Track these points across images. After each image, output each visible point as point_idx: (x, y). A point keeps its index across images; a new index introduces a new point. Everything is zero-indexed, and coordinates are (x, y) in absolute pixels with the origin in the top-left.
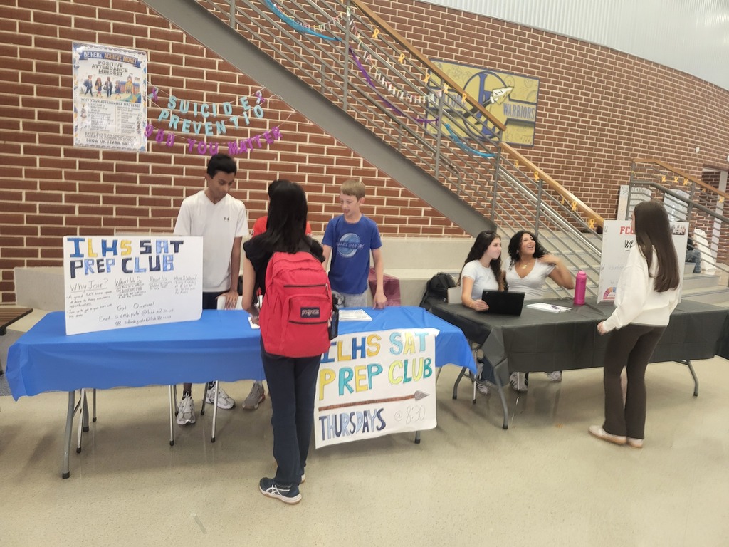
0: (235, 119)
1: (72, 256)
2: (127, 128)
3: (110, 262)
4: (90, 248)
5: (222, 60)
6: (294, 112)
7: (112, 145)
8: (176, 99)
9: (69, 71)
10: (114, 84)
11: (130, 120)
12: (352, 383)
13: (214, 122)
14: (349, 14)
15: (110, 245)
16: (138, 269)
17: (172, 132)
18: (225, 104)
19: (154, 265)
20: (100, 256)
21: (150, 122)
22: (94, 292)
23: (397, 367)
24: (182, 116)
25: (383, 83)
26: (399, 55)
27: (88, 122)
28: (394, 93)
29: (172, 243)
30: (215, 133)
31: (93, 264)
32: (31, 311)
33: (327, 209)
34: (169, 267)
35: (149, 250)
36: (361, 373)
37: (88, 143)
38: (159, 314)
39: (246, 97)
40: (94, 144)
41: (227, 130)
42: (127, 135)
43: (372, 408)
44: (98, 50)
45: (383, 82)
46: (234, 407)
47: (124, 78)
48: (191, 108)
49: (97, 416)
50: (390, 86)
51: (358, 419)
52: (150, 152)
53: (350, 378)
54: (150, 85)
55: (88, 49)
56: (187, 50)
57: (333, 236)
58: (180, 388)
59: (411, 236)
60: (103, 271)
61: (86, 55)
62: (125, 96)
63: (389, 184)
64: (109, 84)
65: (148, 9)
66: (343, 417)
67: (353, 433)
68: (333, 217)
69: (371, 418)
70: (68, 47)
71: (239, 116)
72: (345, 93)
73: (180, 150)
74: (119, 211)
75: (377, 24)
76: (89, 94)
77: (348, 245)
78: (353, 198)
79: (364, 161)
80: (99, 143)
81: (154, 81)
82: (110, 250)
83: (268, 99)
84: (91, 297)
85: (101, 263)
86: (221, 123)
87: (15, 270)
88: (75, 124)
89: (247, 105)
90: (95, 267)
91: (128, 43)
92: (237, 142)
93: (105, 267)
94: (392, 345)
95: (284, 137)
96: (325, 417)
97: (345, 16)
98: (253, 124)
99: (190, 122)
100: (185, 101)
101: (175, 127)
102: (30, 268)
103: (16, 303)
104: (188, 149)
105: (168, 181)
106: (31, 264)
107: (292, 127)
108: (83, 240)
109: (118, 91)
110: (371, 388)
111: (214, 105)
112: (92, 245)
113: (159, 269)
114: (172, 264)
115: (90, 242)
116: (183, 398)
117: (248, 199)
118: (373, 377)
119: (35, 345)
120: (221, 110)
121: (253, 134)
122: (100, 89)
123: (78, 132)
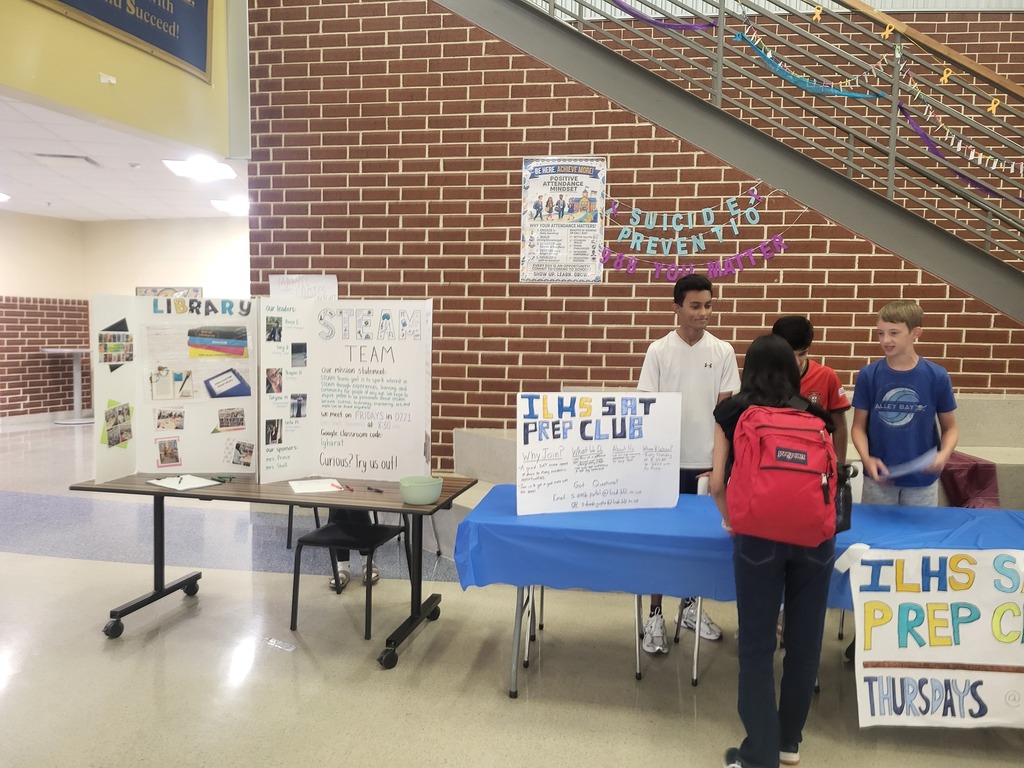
0: (718, 229)
1: (525, 417)
2: (580, 254)
3: (567, 425)
4: (545, 408)
5: (702, 153)
6: (806, 210)
7: (561, 278)
8: (640, 212)
9: (517, 193)
10: (567, 203)
11: (584, 245)
12: (922, 631)
13: (689, 237)
14: (898, 55)
15: (567, 404)
16: (599, 436)
17: (634, 255)
18: (704, 211)
19: (618, 431)
20: (556, 418)
21: (608, 246)
22: (549, 462)
23: (1009, 613)
24: (647, 233)
25: (959, 149)
26: (990, 102)
27: (537, 251)
28: (980, 162)
29: (641, 401)
30: (690, 252)
31: (548, 427)
32: (476, 482)
33: (859, 350)
34: (637, 433)
35: (612, 411)
36: (939, 615)
37: (535, 277)
38: (624, 497)
39: (734, 198)
40: (542, 278)
41: (706, 244)
42: (580, 263)
43: (961, 678)
44: (551, 163)
45: (959, 147)
46: (721, 638)
47: (578, 194)
48: (659, 220)
49: (544, 622)
50: (973, 153)
51: (934, 692)
52: (607, 283)
53: (919, 621)
54: (609, 198)
55: (540, 164)
56: (656, 146)
57: (869, 393)
58: (647, 601)
59: (1016, 392)
60: (558, 436)
61: (537, 171)
62: (579, 215)
63: (971, 307)
64: (561, 202)
65: (609, 103)
66: (906, 682)
67: (925, 713)
68: (869, 363)
69: (958, 694)
70: (518, 165)
71: (724, 226)
72: (891, 173)
73: (643, 277)
74: (568, 360)
75: (949, 60)
76: (538, 218)
77: (898, 407)
78: (901, 327)
79: (923, 274)
80: (547, 277)
81: (615, 192)
82: (567, 410)
83: (767, 197)
84: (545, 469)
85: (556, 426)
86: (698, 238)
87: (455, 431)
88: (522, 256)
89: (735, 209)
90: (549, 431)
91: (584, 149)
92: (721, 261)
93: (561, 432)
94: (998, 576)
95: (790, 248)
96: (876, 679)
97: (891, 59)
98: (743, 233)
99: (657, 239)
100: (651, 213)
101: (639, 249)
102: (470, 430)
103: (454, 470)
104: (653, 274)
105: (627, 319)
106: (471, 425)
107: (804, 233)
108: (538, 397)
109: (571, 210)
110: (957, 643)
111: (690, 213)
112: (547, 402)
113: (624, 437)
114: (640, 430)
115: (545, 399)
116: (651, 616)
117: (734, 340)
118: (961, 626)
119: (488, 525)
120: (700, 220)
121: (744, 247)
122: (550, 211)
123: (525, 264)
